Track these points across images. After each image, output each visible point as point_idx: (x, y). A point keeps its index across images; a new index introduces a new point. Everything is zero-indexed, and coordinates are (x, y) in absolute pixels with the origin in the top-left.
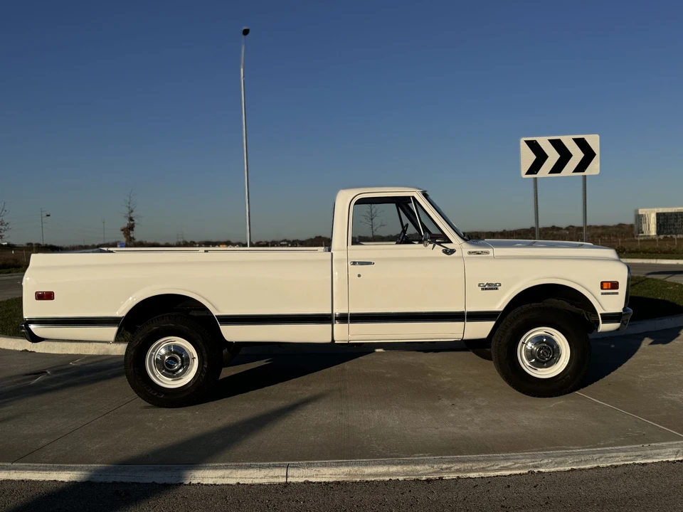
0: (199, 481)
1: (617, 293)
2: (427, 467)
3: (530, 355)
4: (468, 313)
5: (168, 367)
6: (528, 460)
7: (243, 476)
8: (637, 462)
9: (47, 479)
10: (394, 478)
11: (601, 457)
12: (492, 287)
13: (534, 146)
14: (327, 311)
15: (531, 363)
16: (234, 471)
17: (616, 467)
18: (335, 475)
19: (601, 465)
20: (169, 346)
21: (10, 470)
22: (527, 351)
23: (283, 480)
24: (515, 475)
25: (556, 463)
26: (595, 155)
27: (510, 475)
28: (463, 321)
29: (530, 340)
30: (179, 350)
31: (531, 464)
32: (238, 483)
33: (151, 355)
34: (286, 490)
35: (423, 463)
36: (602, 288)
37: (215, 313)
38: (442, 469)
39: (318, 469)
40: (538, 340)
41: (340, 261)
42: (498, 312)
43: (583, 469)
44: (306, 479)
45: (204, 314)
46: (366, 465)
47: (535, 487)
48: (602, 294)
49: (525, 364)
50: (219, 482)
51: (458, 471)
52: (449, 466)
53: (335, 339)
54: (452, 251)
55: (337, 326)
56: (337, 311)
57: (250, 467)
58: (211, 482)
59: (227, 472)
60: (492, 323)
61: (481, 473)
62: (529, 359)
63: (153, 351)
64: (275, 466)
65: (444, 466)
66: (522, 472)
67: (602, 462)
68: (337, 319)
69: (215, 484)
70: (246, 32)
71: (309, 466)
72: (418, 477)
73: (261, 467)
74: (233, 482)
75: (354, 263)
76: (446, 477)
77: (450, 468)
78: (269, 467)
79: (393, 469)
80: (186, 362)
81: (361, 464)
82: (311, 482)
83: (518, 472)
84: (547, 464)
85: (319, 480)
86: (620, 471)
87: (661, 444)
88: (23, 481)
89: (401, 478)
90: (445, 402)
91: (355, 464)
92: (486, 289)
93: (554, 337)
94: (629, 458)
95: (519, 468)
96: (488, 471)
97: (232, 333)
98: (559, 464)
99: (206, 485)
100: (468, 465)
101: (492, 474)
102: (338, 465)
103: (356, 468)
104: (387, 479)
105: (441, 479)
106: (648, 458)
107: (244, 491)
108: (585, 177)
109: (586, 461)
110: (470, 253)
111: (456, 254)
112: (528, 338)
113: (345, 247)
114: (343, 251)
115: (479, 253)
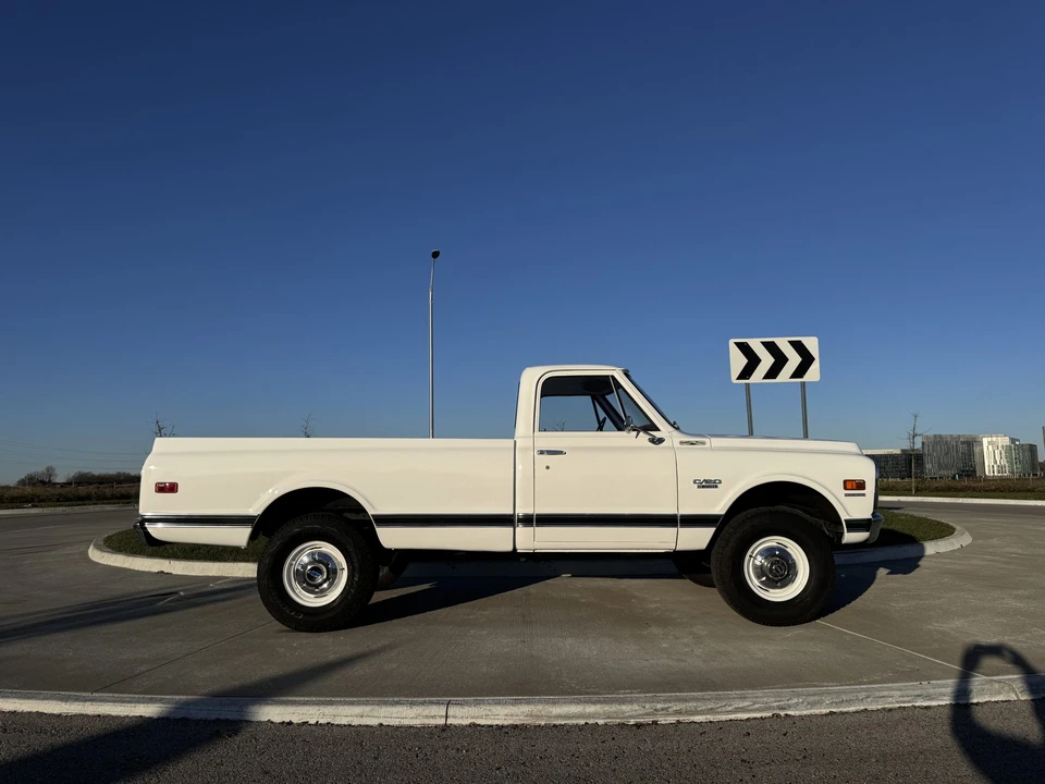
0: (329, 720)
1: (864, 495)
2: (636, 707)
3: (760, 572)
4: (682, 516)
5: (308, 580)
6: (773, 699)
7: (387, 714)
8: (917, 705)
9: (131, 714)
10: (591, 721)
11: (868, 697)
12: (710, 484)
13: (745, 349)
14: (509, 511)
15: (762, 582)
16: (376, 707)
17: (890, 710)
18: (512, 715)
19: (869, 708)
20: (313, 554)
21: (86, 701)
22: (755, 567)
23: (442, 722)
24: (755, 718)
25: (809, 703)
26: (814, 359)
27: (748, 719)
28: (676, 526)
29: (760, 553)
30: (325, 559)
31: (775, 704)
32: (381, 725)
33: (291, 565)
34: (444, 735)
35: (631, 702)
36: (845, 488)
37: (371, 512)
38: (656, 710)
39: (488, 708)
40: (769, 553)
41: (525, 449)
42: (720, 516)
43: (846, 713)
44: (472, 721)
45: (360, 517)
46: (554, 703)
47: (785, 735)
48: (846, 495)
49: (754, 583)
50: (356, 722)
51: (679, 712)
52: (666, 706)
53: (517, 547)
54: (661, 441)
55: (520, 529)
56: (520, 511)
57: (398, 703)
58: (344, 721)
59: (367, 709)
60: (713, 529)
61: (708, 716)
62: (758, 577)
63: (293, 559)
64: (432, 703)
65: (659, 706)
66: (764, 715)
67: (871, 703)
68: (520, 520)
69: (350, 725)
70: (435, 255)
71: (477, 703)
72: (623, 721)
73: (412, 704)
74: (374, 722)
75: (542, 452)
76: (662, 720)
77: (666, 709)
78: (423, 703)
79: (591, 709)
80: (333, 574)
81: (547, 702)
82: (479, 725)
83: (758, 715)
84: (797, 704)
85: (489, 722)
86: (897, 716)
87: (944, 682)
88: (99, 716)
89: (601, 722)
90: (655, 630)
91: (540, 702)
92: (703, 487)
93: (788, 550)
94: (906, 699)
95: (758, 710)
96: (719, 713)
97: (390, 538)
98: (813, 704)
99: (337, 725)
100: (691, 705)
101: (724, 717)
102: (516, 703)
103: (540, 707)
104: (582, 722)
105: (655, 723)
106: (932, 699)
107: (387, 734)
108: (803, 384)
109: (849, 702)
110: (682, 443)
111: (665, 444)
112: (757, 551)
113: (531, 433)
114: (527, 439)
115: (693, 444)
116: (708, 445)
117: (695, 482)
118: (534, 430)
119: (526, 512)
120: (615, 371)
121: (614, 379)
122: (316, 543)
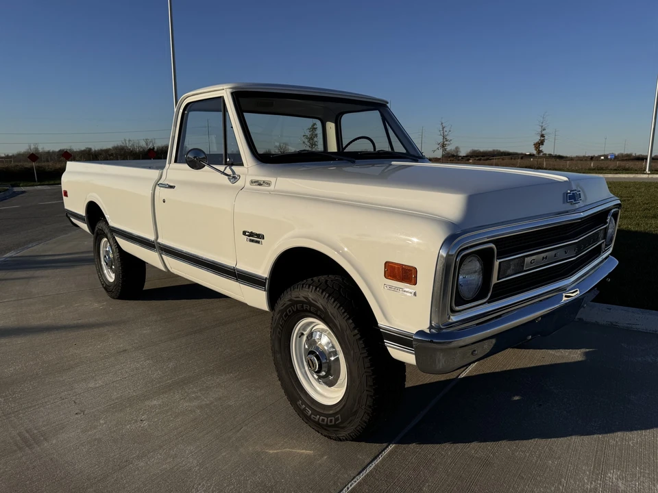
4: (240, 271)
12: (255, 237)
14: (152, 237)
22: (305, 349)
28: (237, 280)
37: (109, 224)
42: (263, 279)
54: (236, 179)
60: (264, 292)
92: (251, 240)
110: (252, 182)
111: (240, 183)
112: (308, 330)
113: (167, 165)
114: (165, 170)
115: (260, 185)
116: (272, 187)
117: (244, 233)
118: (170, 163)
119: (159, 241)
120: (224, 92)
121: (224, 101)
122: (105, 239)
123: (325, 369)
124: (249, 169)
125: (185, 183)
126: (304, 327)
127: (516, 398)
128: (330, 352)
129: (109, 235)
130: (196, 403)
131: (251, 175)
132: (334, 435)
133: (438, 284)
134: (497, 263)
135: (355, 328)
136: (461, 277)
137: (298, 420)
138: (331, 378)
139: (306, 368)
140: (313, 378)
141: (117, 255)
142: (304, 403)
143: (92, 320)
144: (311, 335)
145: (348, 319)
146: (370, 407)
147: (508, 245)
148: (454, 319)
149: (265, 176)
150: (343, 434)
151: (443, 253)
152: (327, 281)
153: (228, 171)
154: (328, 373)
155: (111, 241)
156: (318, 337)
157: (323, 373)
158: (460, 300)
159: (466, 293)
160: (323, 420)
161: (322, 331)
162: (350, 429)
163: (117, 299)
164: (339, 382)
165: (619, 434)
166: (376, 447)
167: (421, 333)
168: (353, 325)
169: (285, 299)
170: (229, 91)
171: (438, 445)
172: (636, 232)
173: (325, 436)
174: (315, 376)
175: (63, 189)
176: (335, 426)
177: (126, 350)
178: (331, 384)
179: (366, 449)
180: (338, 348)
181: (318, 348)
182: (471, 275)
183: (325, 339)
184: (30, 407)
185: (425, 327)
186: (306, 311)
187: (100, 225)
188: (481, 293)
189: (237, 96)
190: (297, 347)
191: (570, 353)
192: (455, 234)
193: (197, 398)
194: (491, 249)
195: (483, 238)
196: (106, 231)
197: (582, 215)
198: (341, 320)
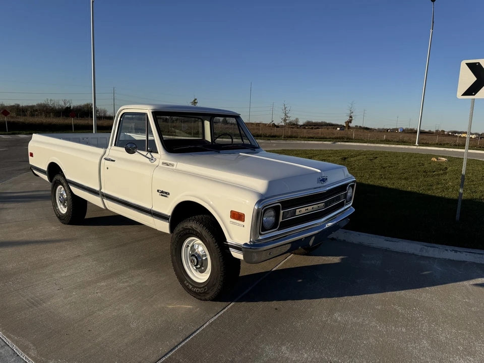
1: (242, 225)
4: (153, 211)
12: (164, 194)
13: (476, 68)
14: (97, 189)
28: (152, 216)
36: (231, 217)
37: (66, 177)
42: (169, 216)
48: (231, 223)
53: (107, 207)
54: (154, 161)
60: (168, 223)
75: (106, 159)
92: (161, 195)
110: (163, 163)
111: (156, 163)
112: (192, 244)
113: (109, 147)
114: (108, 150)
115: (168, 165)
116: (174, 167)
117: (158, 191)
118: (111, 145)
119: (102, 191)
120: (148, 110)
121: (147, 116)
122: (61, 186)
123: (200, 264)
124: (161, 155)
125: (121, 159)
126: (189, 243)
127: (300, 281)
128: (203, 255)
129: (64, 184)
130: (126, 284)
131: (163, 159)
132: (203, 298)
133: (253, 221)
134: (282, 212)
135: (216, 242)
136: (264, 219)
137: (184, 292)
138: (203, 268)
139: (190, 264)
140: (193, 269)
141: (69, 197)
142: (188, 282)
143: (54, 237)
144: (193, 246)
145: (213, 238)
146: (222, 281)
147: (287, 204)
148: (260, 238)
149: (170, 161)
150: (208, 297)
151: (256, 207)
152: (202, 218)
153: (149, 155)
154: (201, 266)
155: (66, 188)
156: (197, 247)
157: (199, 266)
158: (264, 229)
159: (267, 226)
160: (198, 290)
161: (199, 244)
162: (212, 294)
163: (68, 224)
164: (207, 270)
165: (346, 297)
166: (224, 304)
167: (246, 244)
168: (215, 241)
169: (180, 227)
170: (151, 111)
171: (256, 303)
172: (390, 188)
173: (199, 299)
174: (194, 267)
175: (29, 151)
176: (204, 293)
177: (79, 256)
178: (202, 272)
179: (219, 305)
180: (207, 253)
181: (196, 253)
182: (269, 218)
183: (201, 248)
184: (30, 286)
185: (248, 242)
186: (191, 233)
187: (58, 177)
188: (274, 226)
189: (156, 114)
190: (185, 253)
191: (333, 258)
192: (262, 199)
193: (127, 282)
194: (279, 206)
195: (275, 201)
196: (63, 181)
197: (328, 189)
198: (209, 239)
